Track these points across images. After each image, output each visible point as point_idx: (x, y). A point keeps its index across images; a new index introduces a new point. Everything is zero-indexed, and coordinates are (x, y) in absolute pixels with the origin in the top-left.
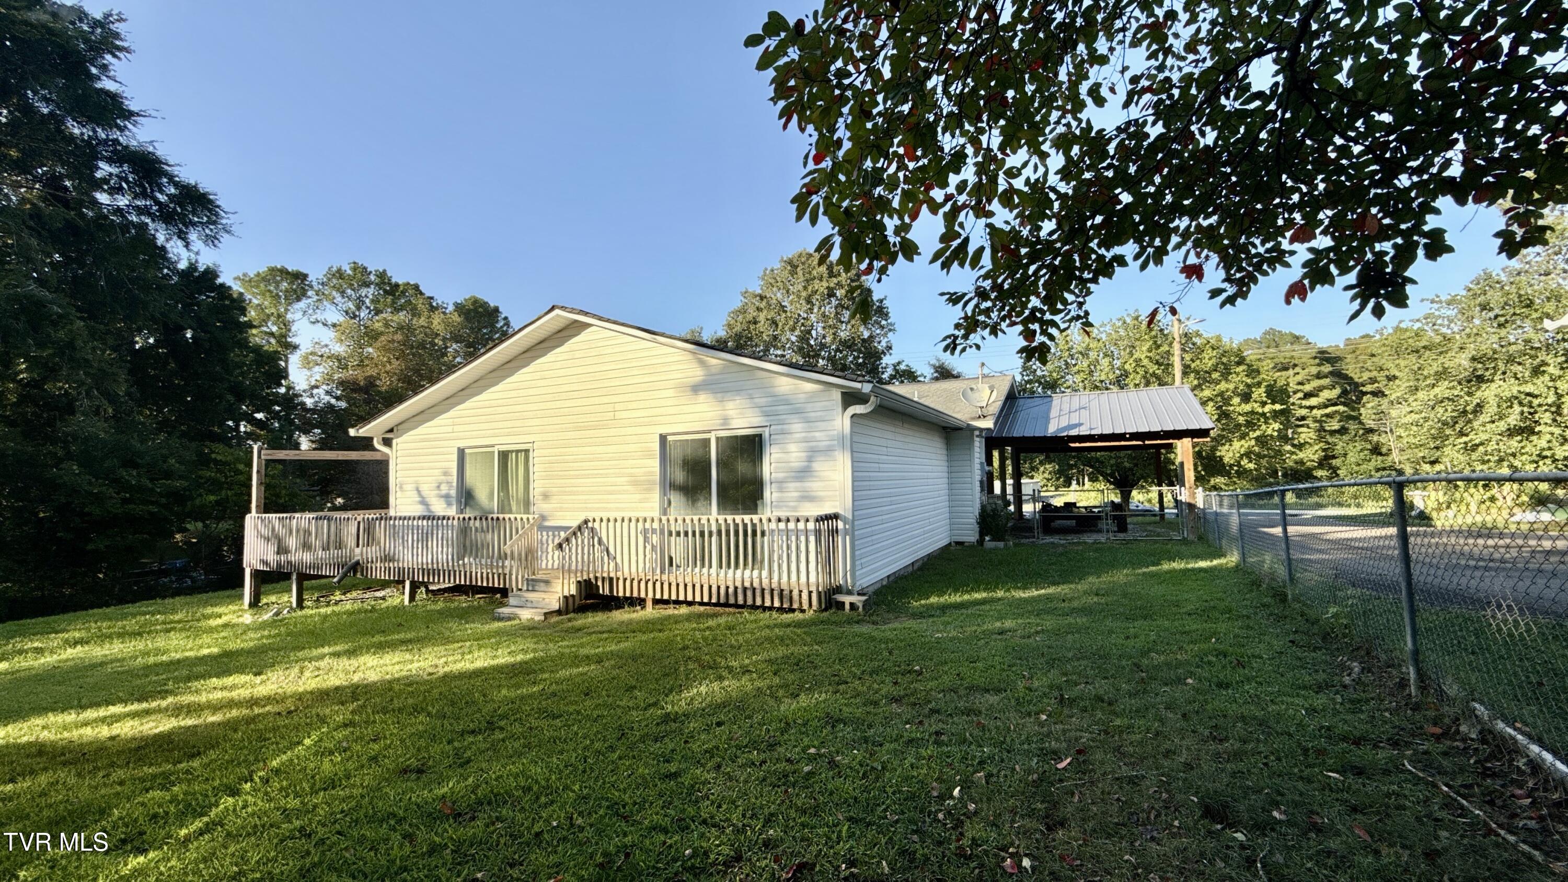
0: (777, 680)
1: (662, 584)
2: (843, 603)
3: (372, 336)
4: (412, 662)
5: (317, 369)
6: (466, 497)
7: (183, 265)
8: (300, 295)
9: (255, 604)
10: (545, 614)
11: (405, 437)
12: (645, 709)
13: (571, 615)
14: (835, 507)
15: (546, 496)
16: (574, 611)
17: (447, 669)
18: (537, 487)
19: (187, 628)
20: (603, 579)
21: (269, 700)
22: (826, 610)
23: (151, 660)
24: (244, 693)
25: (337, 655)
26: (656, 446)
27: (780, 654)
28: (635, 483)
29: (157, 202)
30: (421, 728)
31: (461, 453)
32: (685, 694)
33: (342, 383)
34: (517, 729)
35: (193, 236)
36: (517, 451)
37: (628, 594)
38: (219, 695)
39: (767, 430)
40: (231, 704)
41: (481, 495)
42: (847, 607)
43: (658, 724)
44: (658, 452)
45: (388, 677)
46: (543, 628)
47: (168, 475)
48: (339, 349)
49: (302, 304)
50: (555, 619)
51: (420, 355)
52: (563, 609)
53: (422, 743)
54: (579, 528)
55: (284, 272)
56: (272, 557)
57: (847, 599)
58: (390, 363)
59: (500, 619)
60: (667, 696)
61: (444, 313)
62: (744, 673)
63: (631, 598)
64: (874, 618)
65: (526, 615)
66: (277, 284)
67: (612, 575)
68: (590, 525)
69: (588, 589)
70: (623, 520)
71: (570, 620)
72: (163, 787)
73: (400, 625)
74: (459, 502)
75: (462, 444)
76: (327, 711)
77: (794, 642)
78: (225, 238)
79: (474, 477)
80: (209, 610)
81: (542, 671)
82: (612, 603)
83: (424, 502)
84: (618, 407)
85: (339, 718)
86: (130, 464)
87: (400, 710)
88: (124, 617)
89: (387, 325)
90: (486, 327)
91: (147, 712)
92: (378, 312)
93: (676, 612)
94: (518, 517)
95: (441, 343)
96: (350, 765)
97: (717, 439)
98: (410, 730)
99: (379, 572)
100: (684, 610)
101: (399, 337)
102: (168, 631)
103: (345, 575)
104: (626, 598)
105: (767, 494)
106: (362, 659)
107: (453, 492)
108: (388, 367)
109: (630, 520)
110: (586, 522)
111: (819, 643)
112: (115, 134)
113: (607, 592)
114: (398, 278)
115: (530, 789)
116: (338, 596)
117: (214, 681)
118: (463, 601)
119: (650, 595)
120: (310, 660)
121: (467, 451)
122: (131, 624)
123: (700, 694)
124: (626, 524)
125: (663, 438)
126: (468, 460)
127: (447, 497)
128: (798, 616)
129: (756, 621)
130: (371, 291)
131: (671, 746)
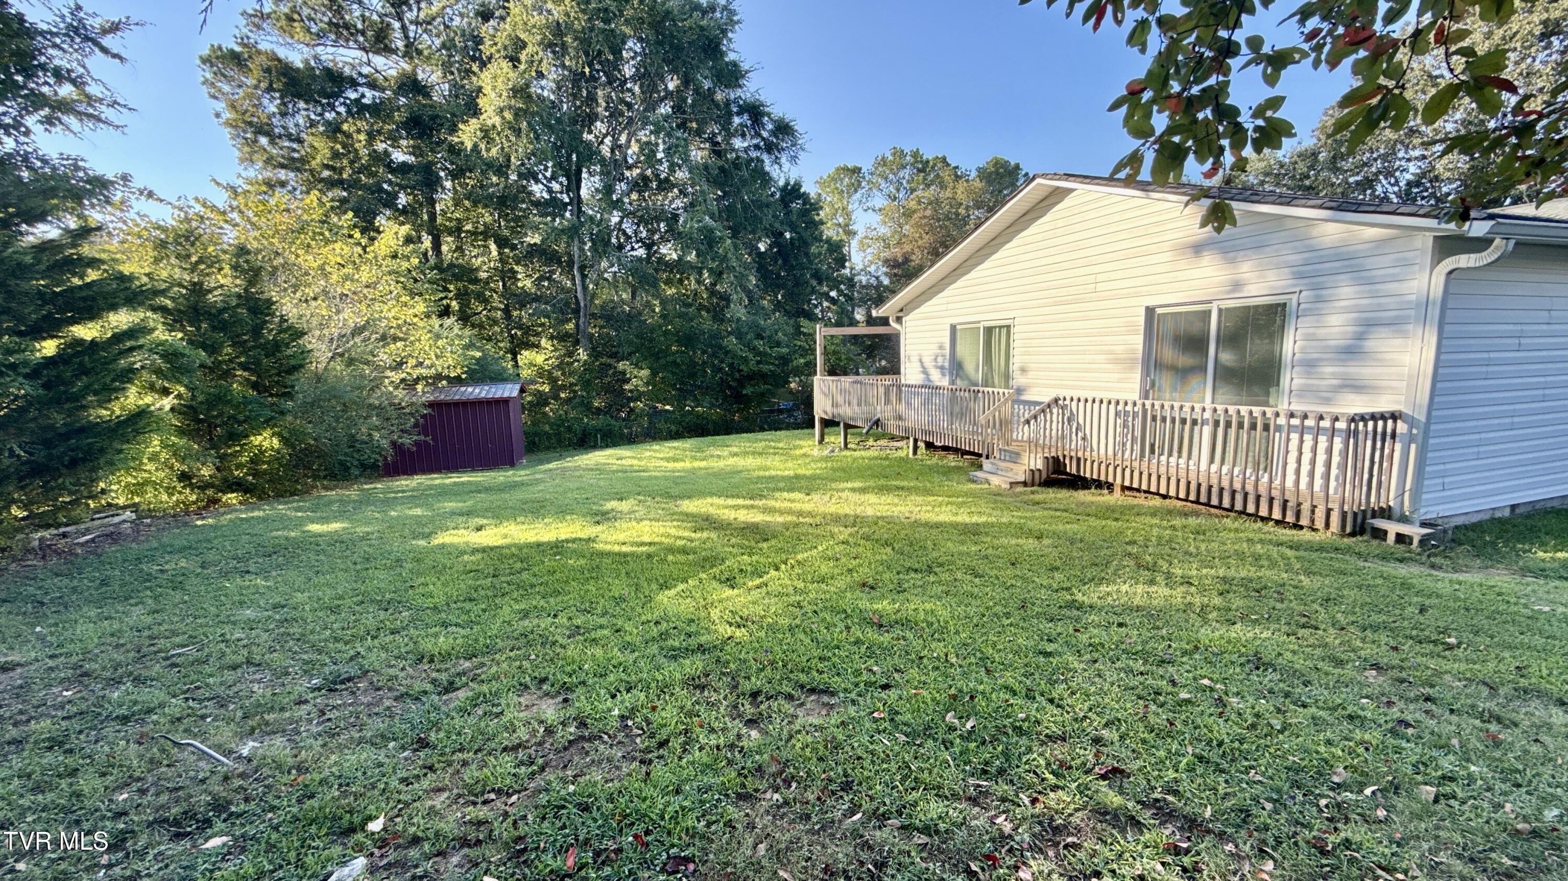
0: (1217, 601)
1: (1132, 472)
2: (1385, 532)
3: (908, 214)
4: (896, 505)
5: (869, 250)
6: (956, 367)
7: (781, 183)
8: (857, 187)
9: (821, 441)
10: (1011, 483)
11: (912, 316)
12: (1057, 591)
13: (1035, 488)
14: (1399, 403)
15: (1023, 370)
16: (1040, 485)
17: (918, 517)
18: (1017, 361)
19: (786, 454)
20: (1071, 458)
21: (810, 514)
22: (1353, 534)
23: (761, 473)
24: (797, 506)
25: (853, 490)
26: (1141, 320)
27: (1243, 574)
28: (1116, 361)
29: (763, 139)
30: (885, 557)
31: (953, 328)
32: (1104, 588)
33: (886, 262)
34: (945, 576)
35: (783, 160)
36: (1000, 327)
37: (1095, 477)
38: (787, 505)
39: (1294, 298)
40: (790, 512)
41: (969, 367)
42: (1391, 538)
43: (1060, 607)
44: (1142, 328)
45: (879, 514)
46: (1006, 496)
47: (778, 344)
48: (884, 231)
49: (858, 196)
50: (1020, 489)
51: (946, 227)
52: (1029, 481)
53: (880, 568)
54: (1049, 406)
55: (846, 169)
56: (829, 409)
57: (1393, 528)
58: (921, 237)
59: (974, 482)
60: (1085, 584)
61: (967, 181)
62: (1182, 584)
63: (1098, 481)
64: (1438, 560)
65: (995, 481)
66: (842, 180)
67: (1080, 454)
68: (1061, 402)
69: (1056, 465)
70: (1094, 401)
71: (1033, 493)
72: (750, 555)
73: (899, 474)
74: (951, 374)
75: (954, 321)
76: (836, 530)
77: (1273, 564)
78: (802, 155)
79: (963, 351)
80: (798, 442)
81: (987, 534)
82: (1078, 482)
83: (925, 372)
84: (1100, 278)
85: (841, 537)
86: (759, 337)
87: (877, 541)
88: (756, 441)
89: (919, 203)
90: (1005, 188)
91: (752, 507)
92: (913, 190)
93: (1146, 503)
94: (1001, 391)
95: (964, 212)
96: (836, 571)
97: (1220, 310)
98: (878, 557)
99: (892, 427)
100: (1157, 502)
101: (928, 213)
102: (775, 454)
103: (871, 428)
104: (1095, 481)
105: (1285, 381)
106: (867, 496)
107: (947, 364)
108: (920, 243)
109: (1101, 402)
110: (1056, 400)
111: (1308, 573)
112: (739, 92)
113: (1074, 471)
114: (928, 155)
115: (932, 624)
116: (871, 442)
117: (785, 495)
118: (952, 460)
119: (1119, 480)
120: (838, 490)
121: (958, 327)
122: (760, 445)
123: (1118, 591)
124: (1096, 405)
125: (1150, 311)
126: (958, 334)
127: (942, 368)
128: (1306, 535)
129: (1236, 530)
130: (906, 173)
131: (1059, 630)
